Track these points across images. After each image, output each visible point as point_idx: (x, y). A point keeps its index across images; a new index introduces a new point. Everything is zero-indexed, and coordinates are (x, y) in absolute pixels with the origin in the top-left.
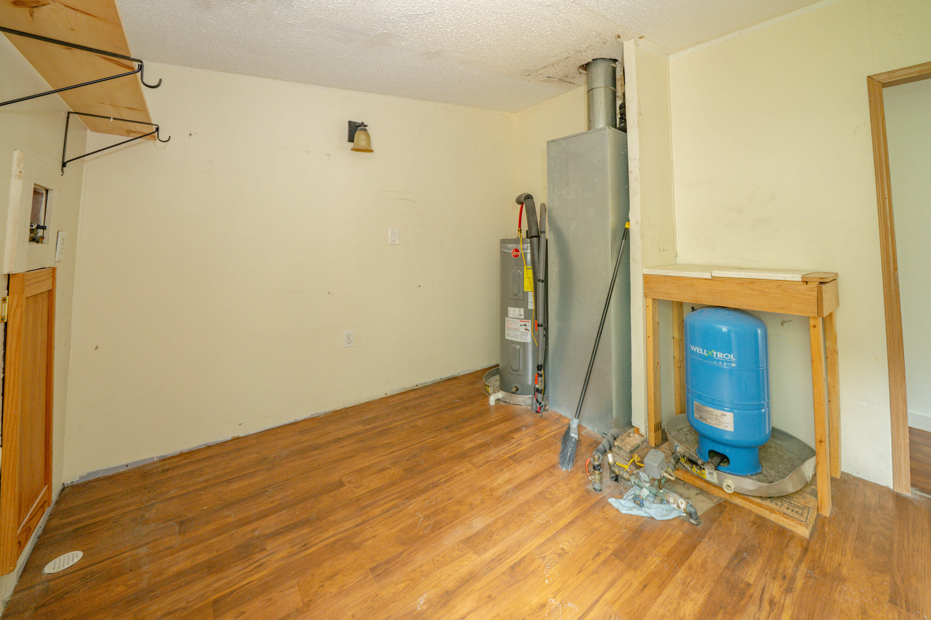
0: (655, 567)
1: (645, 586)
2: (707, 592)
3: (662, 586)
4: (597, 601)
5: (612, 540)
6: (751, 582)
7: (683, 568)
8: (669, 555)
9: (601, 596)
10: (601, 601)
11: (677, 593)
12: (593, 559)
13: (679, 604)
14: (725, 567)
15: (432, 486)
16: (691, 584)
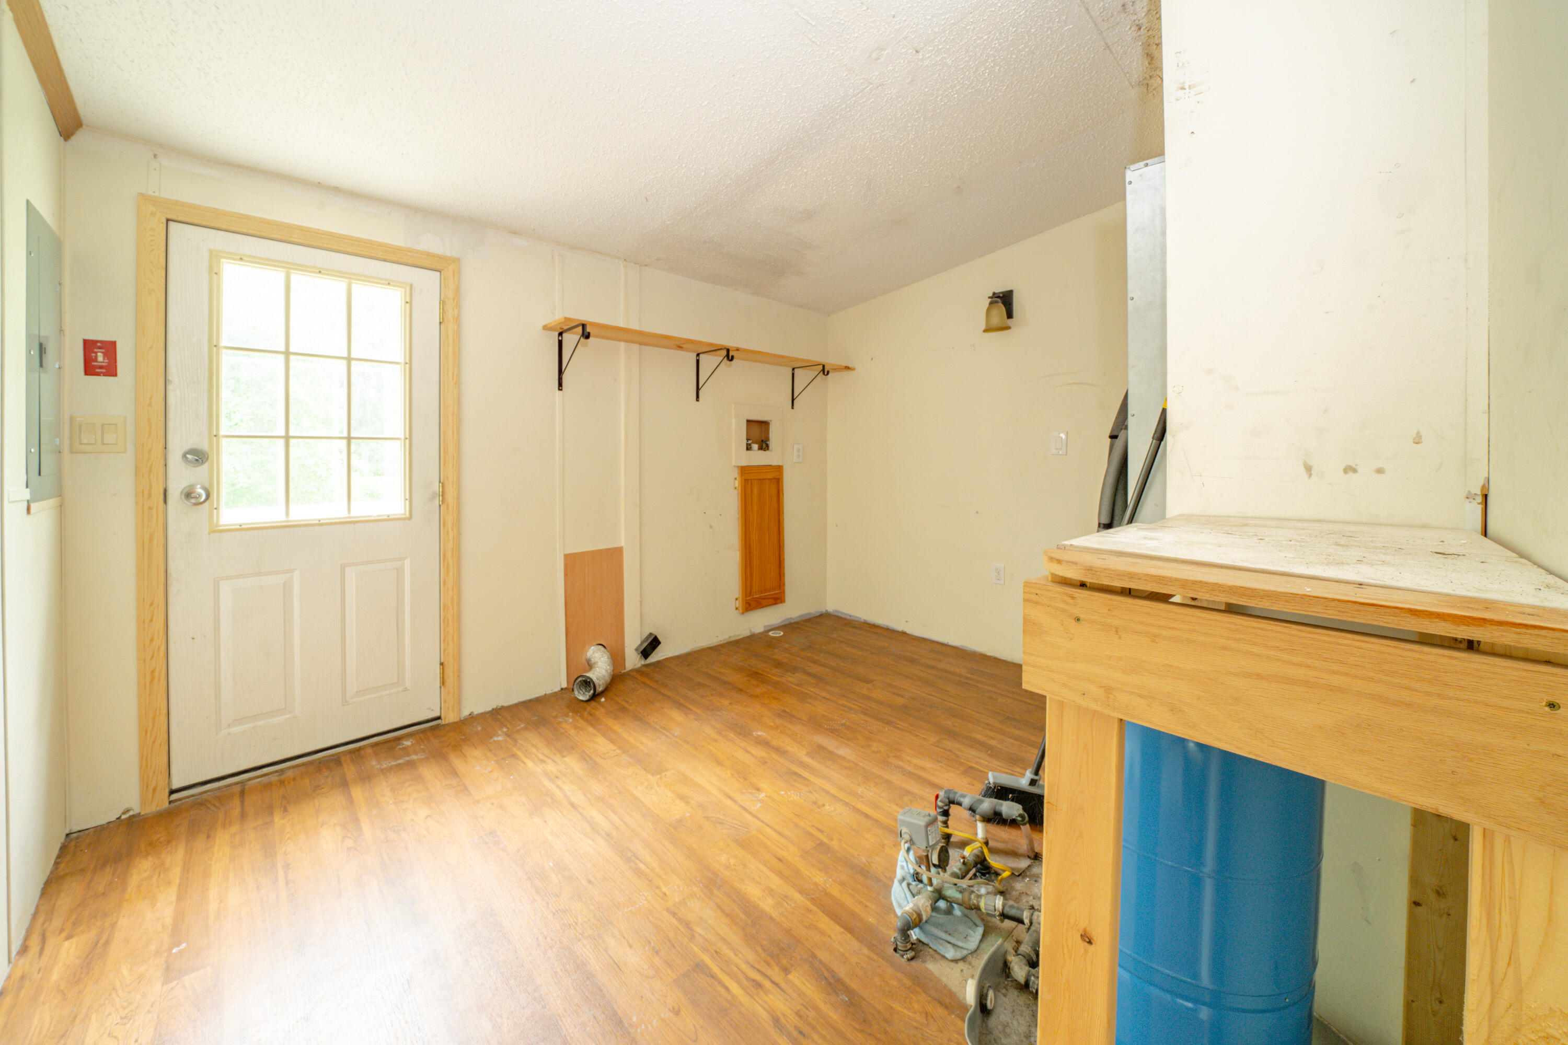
0: (806, 875)
1: (780, 860)
2: (774, 916)
3: (780, 874)
4: (762, 822)
5: (844, 845)
6: (790, 977)
7: (805, 900)
8: (827, 894)
9: (768, 825)
10: (763, 824)
11: (774, 887)
12: (813, 826)
13: (760, 884)
14: (813, 953)
15: (886, 721)
16: (785, 904)
